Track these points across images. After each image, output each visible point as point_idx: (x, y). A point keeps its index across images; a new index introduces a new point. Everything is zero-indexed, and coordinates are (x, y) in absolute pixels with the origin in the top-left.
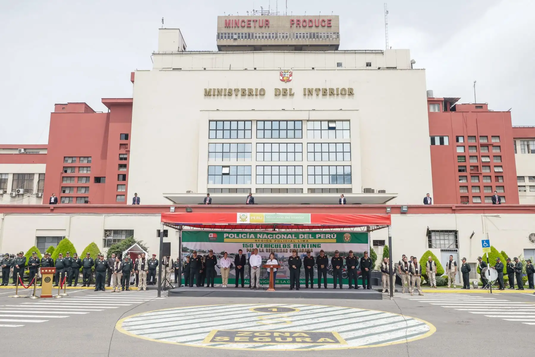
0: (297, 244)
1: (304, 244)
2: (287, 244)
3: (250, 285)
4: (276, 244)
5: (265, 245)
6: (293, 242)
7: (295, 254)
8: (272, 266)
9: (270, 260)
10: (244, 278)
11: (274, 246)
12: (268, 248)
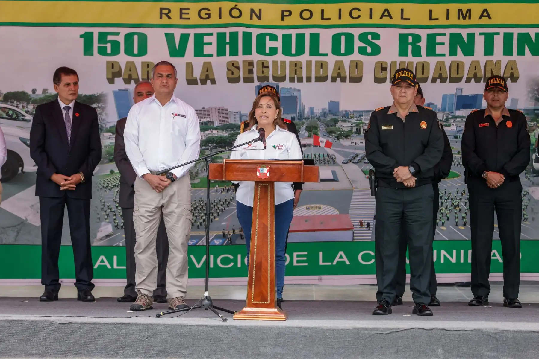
0: (423, 33)
1: (464, 33)
2: (356, 32)
3: (131, 285)
4: (294, 32)
5: (221, 37)
6: (397, 20)
7: (410, 93)
8: (265, 170)
9: (257, 135)
10: (95, 243)
11: (279, 44)
12: (240, 58)
